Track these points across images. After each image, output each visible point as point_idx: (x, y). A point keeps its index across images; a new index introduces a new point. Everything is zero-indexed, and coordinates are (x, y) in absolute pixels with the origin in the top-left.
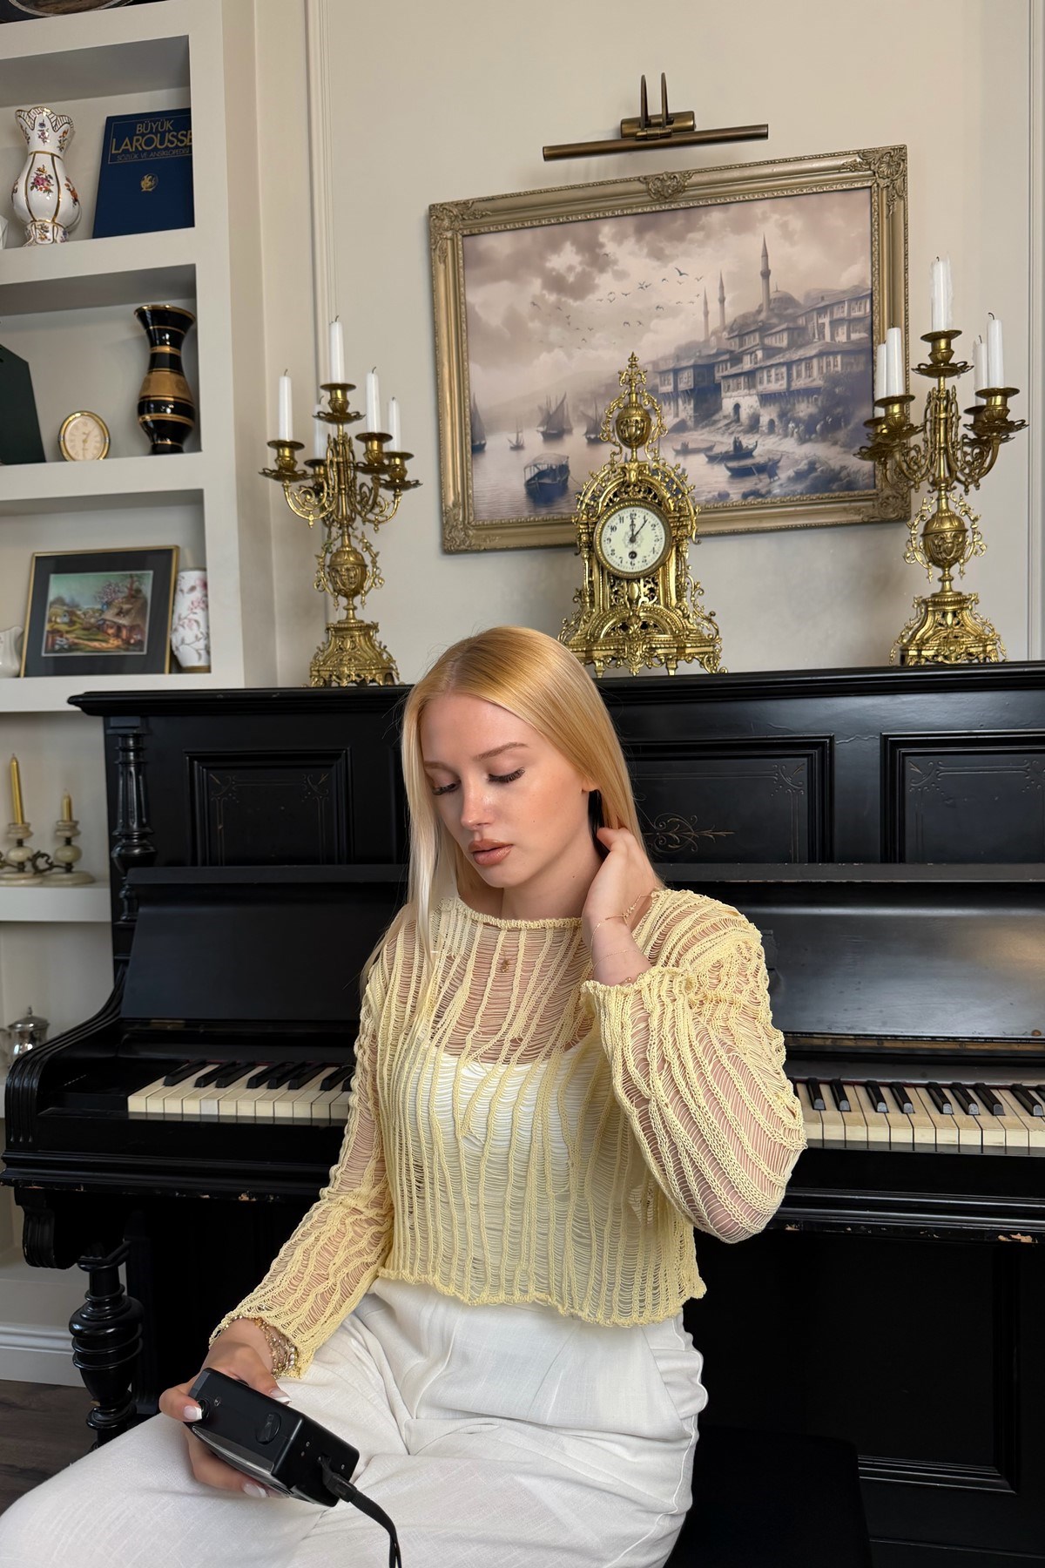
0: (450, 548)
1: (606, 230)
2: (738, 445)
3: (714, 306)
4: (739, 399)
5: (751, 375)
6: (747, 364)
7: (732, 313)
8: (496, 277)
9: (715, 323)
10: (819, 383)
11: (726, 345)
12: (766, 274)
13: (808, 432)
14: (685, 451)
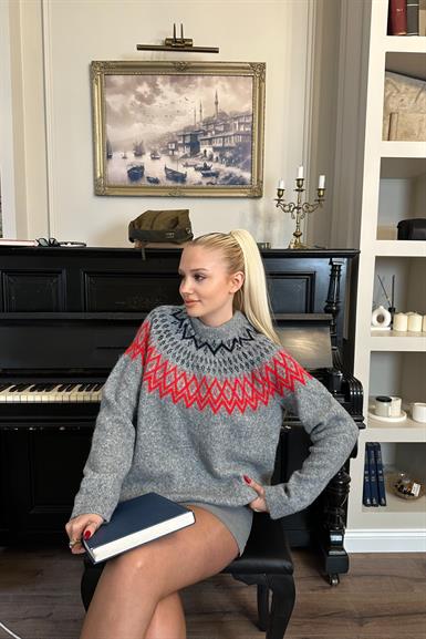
0: (98, 194)
1: (160, 79)
2: (205, 165)
3: (198, 113)
4: (206, 148)
5: (210, 140)
6: (209, 136)
7: (204, 116)
8: (117, 93)
9: (198, 119)
10: (234, 145)
11: (202, 128)
12: (217, 103)
13: (230, 163)
14: (187, 166)
